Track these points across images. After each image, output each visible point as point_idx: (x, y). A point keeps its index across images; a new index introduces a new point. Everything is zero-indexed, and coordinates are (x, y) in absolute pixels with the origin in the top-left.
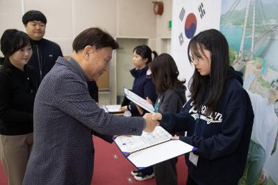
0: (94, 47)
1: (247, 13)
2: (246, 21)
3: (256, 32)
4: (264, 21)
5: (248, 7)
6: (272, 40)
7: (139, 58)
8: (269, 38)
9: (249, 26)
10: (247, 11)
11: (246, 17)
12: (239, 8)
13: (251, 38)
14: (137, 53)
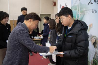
0: (33, 20)
1: (78, 7)
2: (78, 9)
3: (80, 12)
4: (82, 9)
5: (78, 5)
6: (84, 15)
7: (46, 20)
8: (83, 14)
9: (78, 11)
10: (78, 6)
11: (78, 8)
12: (76, 5)
13: (79, 14)
14: (45, 19)
